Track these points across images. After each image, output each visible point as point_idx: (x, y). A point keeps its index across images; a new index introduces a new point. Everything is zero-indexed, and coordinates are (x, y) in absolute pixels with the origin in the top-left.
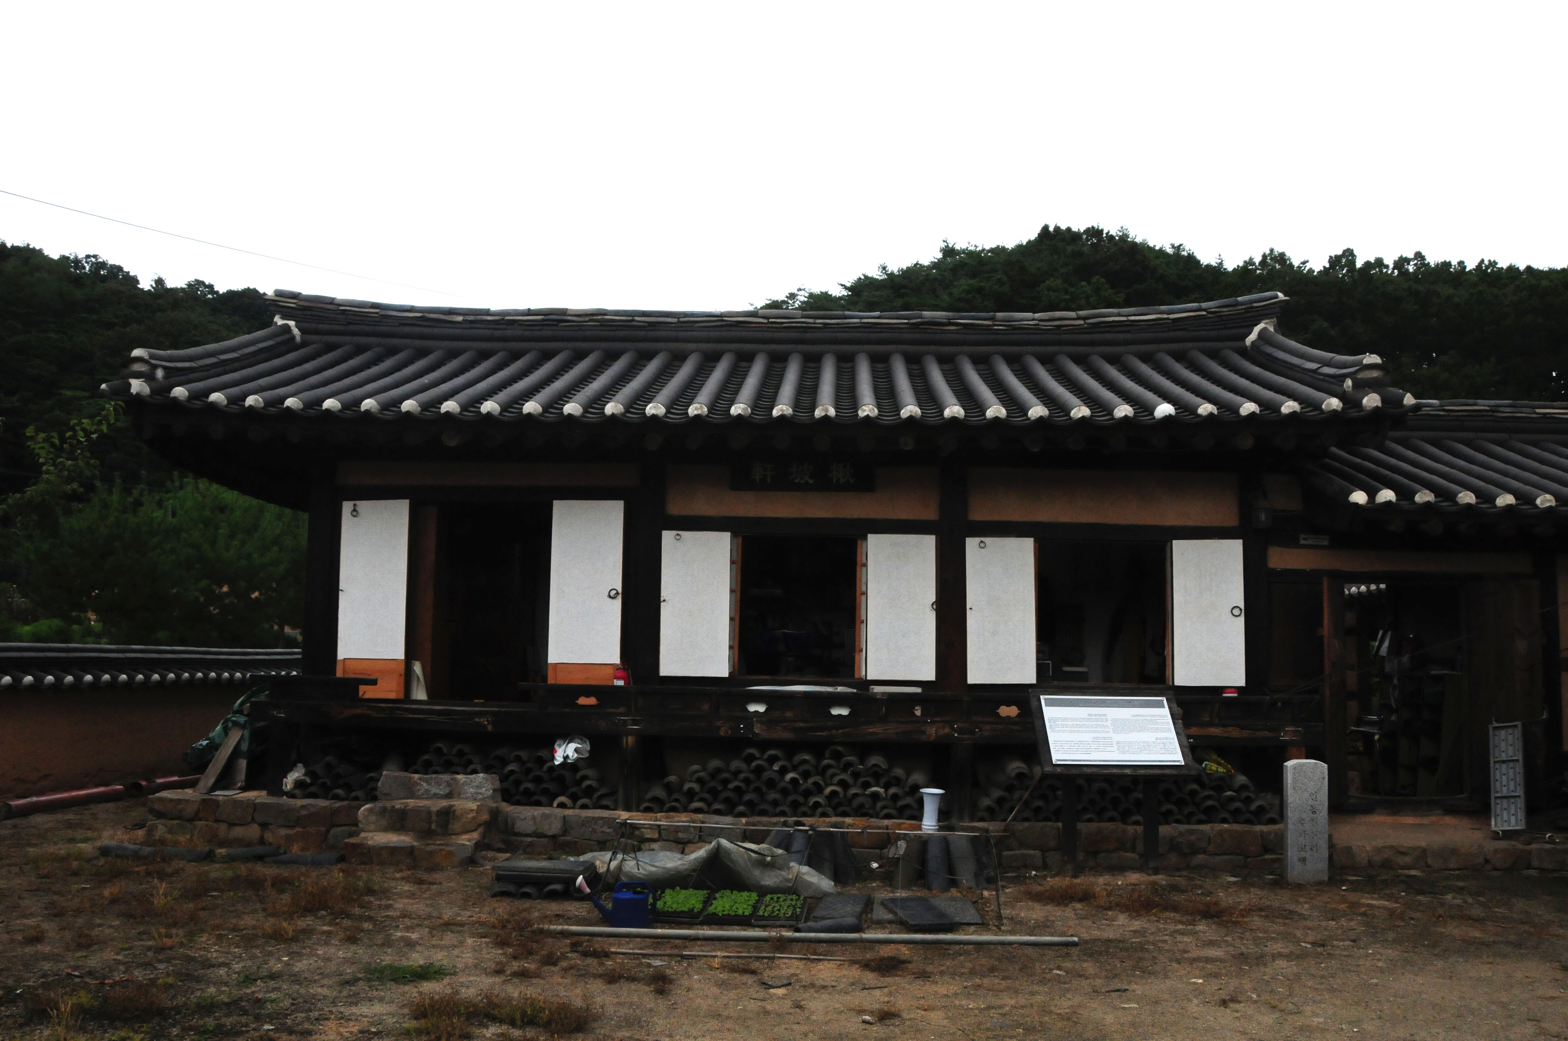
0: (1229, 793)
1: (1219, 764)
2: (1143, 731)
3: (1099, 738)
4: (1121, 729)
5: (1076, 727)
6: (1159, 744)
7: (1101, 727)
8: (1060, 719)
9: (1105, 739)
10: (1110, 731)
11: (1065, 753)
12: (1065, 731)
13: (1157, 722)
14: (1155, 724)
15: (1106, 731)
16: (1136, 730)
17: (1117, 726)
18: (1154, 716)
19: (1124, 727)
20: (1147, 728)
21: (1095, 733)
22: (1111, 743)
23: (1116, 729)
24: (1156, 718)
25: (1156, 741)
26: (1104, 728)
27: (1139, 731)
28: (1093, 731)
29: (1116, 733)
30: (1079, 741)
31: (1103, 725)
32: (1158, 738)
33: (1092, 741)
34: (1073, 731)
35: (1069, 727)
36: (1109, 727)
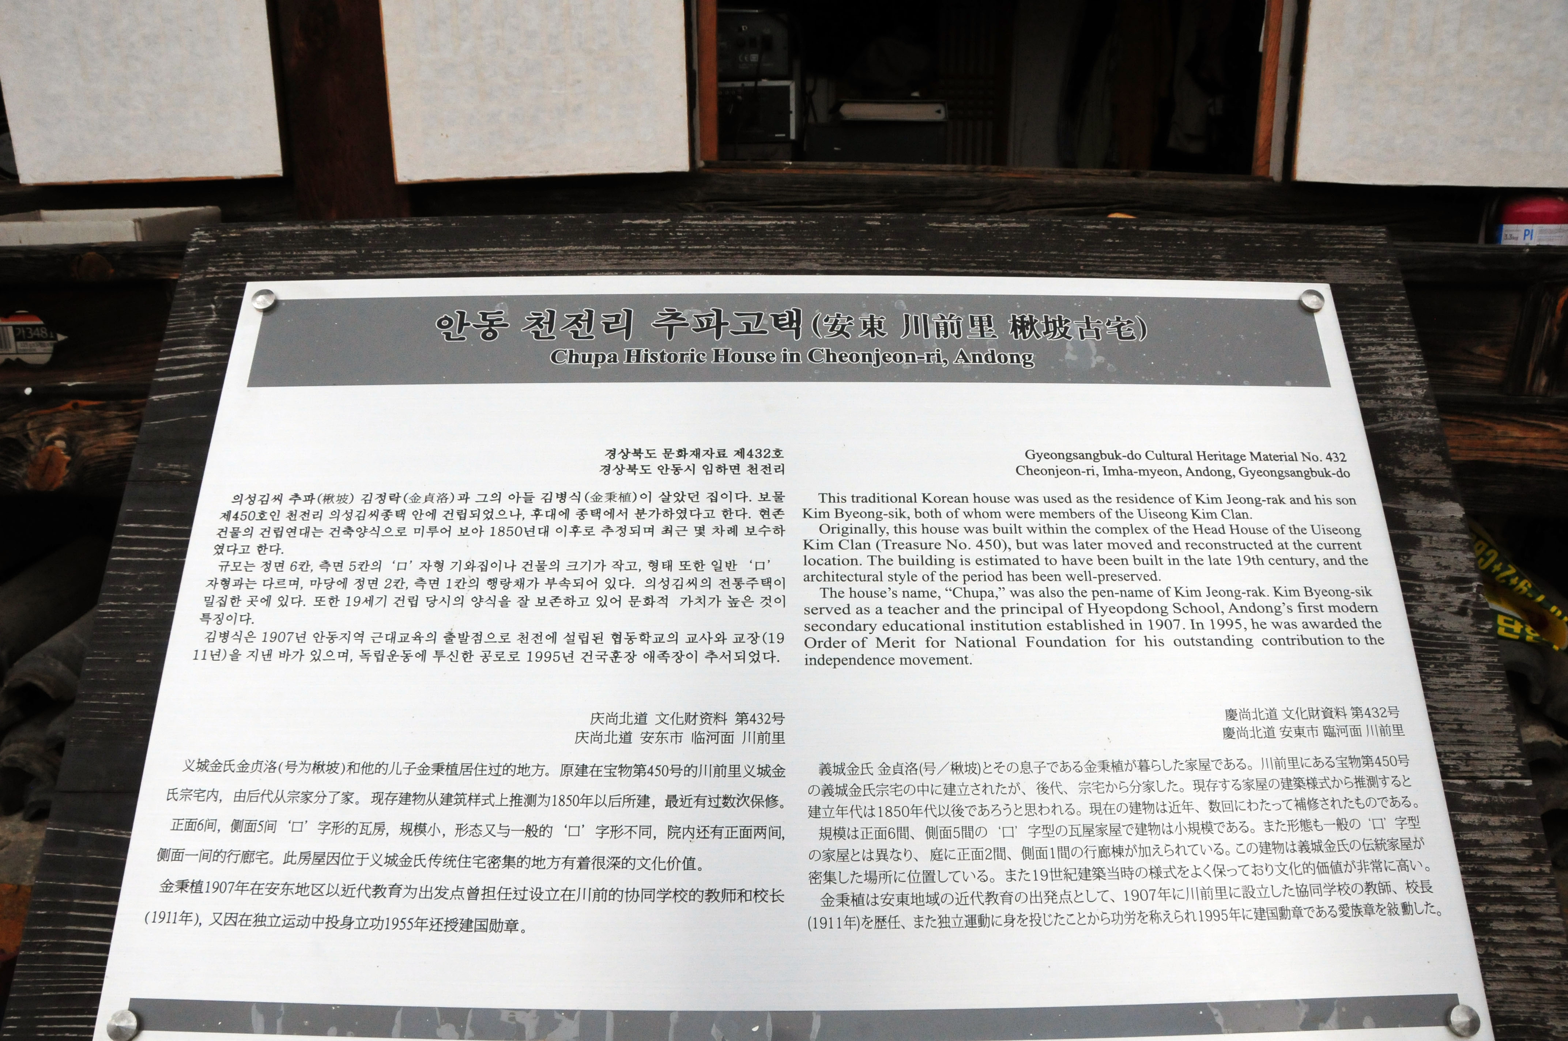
2: (1109, 636)
3: (652, 725)
4: (891, 619)
5: (460, 600)
6: (1256, 795)
7: (701, 591)
8: (335, 514)
9: (713, 736)
10: (775, 647)
11: (260, 920)
12: (340, 645)
13: (1243, 523)
14: (1227, 562)
15: (739, 640)
16: (1044, 622)
17: (858, 586)
18: (1202, 465)
19: (932, 594)
20: (1146, 602)
21: (624, 661)
22: (757, 801)
23: (845, 620)
24: (1242, 487)
25: (1228, 764)
26: (725, 604)
27: (1075, 635)
28: (609, 645)
29: (837, 662)
30: (438, 768)
31: (725, 573)
32: (1245, 714)
33: (566, 769)
34: (414, 647)
35: (393, 593)
36: (776, 591)
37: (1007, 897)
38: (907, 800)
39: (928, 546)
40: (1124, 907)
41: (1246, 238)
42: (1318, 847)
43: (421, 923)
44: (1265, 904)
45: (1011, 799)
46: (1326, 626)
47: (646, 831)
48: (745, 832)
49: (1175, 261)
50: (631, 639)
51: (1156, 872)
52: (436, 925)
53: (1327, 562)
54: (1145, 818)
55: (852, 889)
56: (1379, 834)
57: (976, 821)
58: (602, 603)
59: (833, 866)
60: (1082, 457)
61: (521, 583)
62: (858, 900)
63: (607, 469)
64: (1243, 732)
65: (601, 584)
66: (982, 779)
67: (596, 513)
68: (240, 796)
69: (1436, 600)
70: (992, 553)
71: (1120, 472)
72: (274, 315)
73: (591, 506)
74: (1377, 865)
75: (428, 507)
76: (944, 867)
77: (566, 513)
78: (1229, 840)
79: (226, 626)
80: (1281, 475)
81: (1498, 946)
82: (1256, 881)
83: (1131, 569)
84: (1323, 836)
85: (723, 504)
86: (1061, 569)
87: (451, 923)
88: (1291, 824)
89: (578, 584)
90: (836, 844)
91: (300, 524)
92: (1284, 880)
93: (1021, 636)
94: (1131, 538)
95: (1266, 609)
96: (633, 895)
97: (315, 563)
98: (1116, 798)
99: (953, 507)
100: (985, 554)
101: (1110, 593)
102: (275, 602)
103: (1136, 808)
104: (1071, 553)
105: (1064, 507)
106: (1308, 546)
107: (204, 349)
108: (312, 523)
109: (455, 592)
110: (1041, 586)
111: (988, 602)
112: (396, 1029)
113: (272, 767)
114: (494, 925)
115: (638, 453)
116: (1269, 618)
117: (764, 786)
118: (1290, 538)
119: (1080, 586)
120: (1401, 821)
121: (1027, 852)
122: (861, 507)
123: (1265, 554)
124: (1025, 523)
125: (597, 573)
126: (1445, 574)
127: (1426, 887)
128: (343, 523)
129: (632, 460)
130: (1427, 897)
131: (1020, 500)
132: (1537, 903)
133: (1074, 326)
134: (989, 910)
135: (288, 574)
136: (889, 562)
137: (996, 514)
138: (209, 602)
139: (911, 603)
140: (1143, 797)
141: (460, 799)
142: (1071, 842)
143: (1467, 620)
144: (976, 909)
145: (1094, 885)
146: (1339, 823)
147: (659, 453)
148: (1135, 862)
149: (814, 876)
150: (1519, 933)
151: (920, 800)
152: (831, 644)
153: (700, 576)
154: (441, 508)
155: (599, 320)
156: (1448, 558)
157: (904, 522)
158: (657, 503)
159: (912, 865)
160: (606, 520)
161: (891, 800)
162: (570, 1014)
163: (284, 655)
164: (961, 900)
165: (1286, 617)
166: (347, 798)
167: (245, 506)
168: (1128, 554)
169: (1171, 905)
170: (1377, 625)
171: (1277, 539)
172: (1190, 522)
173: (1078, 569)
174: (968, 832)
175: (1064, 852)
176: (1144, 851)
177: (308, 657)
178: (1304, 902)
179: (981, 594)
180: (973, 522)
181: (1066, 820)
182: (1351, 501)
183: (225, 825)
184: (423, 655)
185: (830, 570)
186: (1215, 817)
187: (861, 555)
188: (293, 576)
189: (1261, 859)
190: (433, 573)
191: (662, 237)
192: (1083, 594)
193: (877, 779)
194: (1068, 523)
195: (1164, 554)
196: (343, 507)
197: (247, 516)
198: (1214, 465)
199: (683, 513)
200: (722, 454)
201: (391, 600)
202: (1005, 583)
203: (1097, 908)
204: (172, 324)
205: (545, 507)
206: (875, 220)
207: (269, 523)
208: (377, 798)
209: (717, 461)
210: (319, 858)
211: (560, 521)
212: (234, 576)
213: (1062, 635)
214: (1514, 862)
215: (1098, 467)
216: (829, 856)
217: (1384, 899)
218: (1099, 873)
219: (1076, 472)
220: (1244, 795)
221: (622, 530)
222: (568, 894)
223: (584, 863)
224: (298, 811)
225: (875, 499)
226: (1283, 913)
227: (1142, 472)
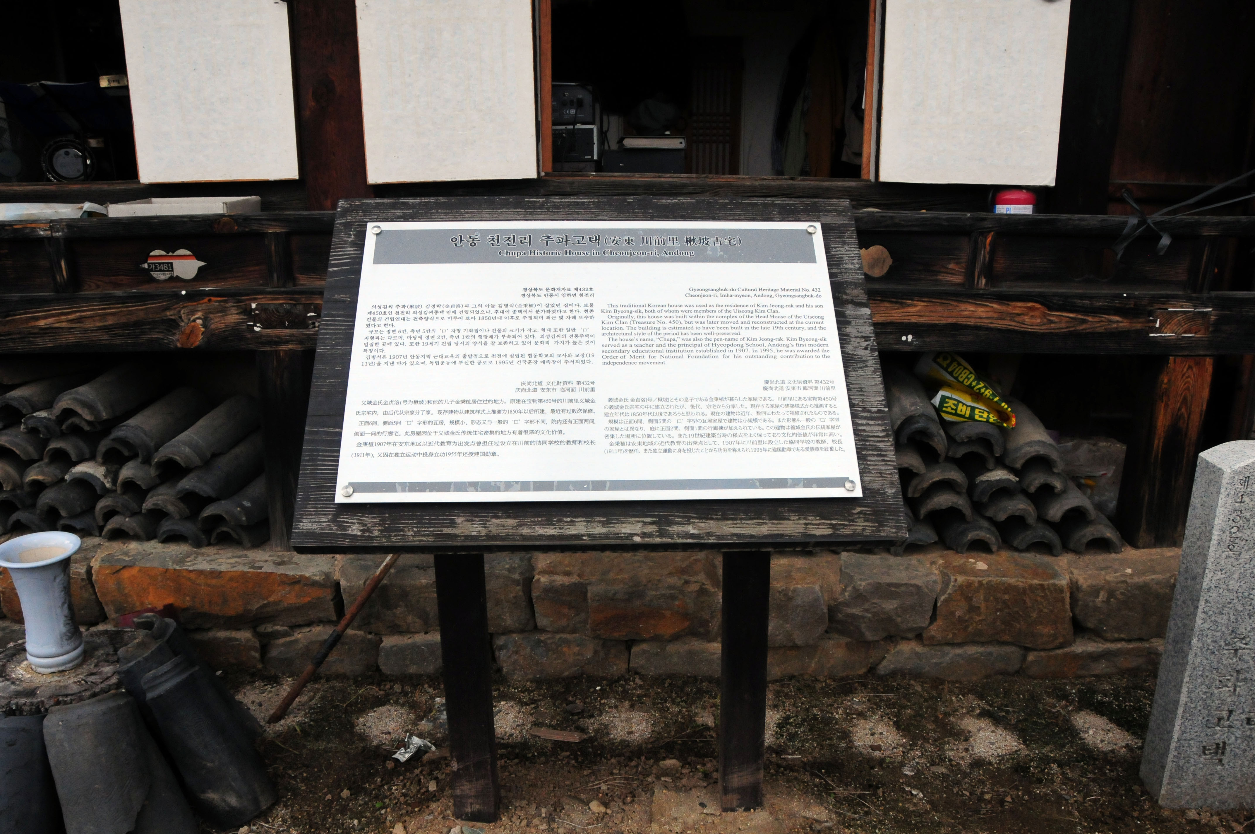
0: (999, 475)
1: (977, 396)
2: (720, 355)
3: (545, 386)
4: (635, 348)
5: (468, 343)
6: (775, 410)
7: (562, 339)
8: (415, 312)
9: (568, 389)
10: (591, 359)
11: (397, 455)
12: (421, 360)
13: (775, 314)
14: (768, 328)
15: (577, 356)
16: (695, 350)
17: (622, 337)
18: (760, 293)
19: (651, 340)
20: (735, 342)
21: (533, 364)
22: (585, 411)
23: (617, 349)
24: (776, 301)
25: (765, 399)
26: (571, 343)
27: (706, 354)
28: (527, 358)
29: (614, 364)
30: (463, 401)
31: (571, 333)
32: (772, 382)
33: (512, 401)
34: (451, 360)
35: (441, 341)
36: (591, 339)
37: (679, 443)
38: (641, 411)
39: (650, 323)
40: (723, 447)
41: (788, 205)
42: (798, 427)
43: (459, 454)
44: (776, 446)
45: (681, 410)
46: (807, 351)
47: (543, 421)
48: (581, 422)
49: (756, 215)
50: (535, 356)
51: (735, 435)
52: (465, 454)
53: (809, 328)
54: (732, 417)
55: (620, 440)
56: (823, 424)
57: (667, 418)
58: (524, 343)
59: (614, 433)
60: (712, 290)
61: (492, 337)
62: (623, 444)
63: (524, 295)
64: (771, 388)
65: (523, 337)
66: (669, 403)
67: (520, 311)
68: (385, 413)
69: (855, 344)
70: (675, 325)
71: (727, 296)
72: (379, 237)
73: (518, 309)
74: (821, 434)
75: (453, 309)
76: (655, 433)
77: (508, 311)
78: (763, 425)
79: (374, 353)
80: (793, 297)
81: (870, 465)
82: (774, 439)
83: (730, 331)
84: (800, 424)
85: (570, 308)
86: (701, 331)
87: (471, 454)
88: (788, 420)
89: (514, 337)
90: (614, 425)
91: (401, 316)
92: (784, 438)
93: (685, 354)
94: (730, 320)
95: (783, 345)
96: (539, 443)
97: (408, 330)
98: (720, 410)
99: (660, 309)
100: (672, 325)
101: (721, 339)
102: (393, 344)
103: (728, 413)
104: (706, 325)
105: (704, 309)
106: (802, 323)
107: (350, 250)
108: (406, 316)
109: (466, 340)
110: (694, 337)
111: (673, 342)
112: (452, 489)
113: (397, 403)
114: (487, 454)
115: (536, 289)
116: (784, 348)
117: (588, 406)
118: (794, 320)
119: (709, 337)
120: (832, 420)
121: (686, 428)
122: (624, 309)
123: (784, 326)
124: (688, 314)
125: (521, 333)
126: (860, 335)
127: (840, 442)
128: (418, 315)
129: (533, 292)
130: (840, 445)
131: (686, 306)
132: (886, 451)
133: (711, 241)
134: (672, 447)
135: (397, 334)
136: (635, 329)
137: (678, 311)
138: (366, 345)
139: (643, 343)
140: (731, 410)
141: (472, 412)
142: (703, 425)
143: (868, 352)
144: (667, 447)
145: (712, 439)
146: (807, 420)
147: (544, 289)
148: (727, 432)
149: (607, 436)
150: (879, 461)
151: (646, 410)
152: (612, 357)
153: (561, 334)
154: (458, 310)
155: (518, 239)
156: (862, 329)
157: (641, 314)
158: (544, 308)
159: (643, 432)
160: (524, 314)
161: (635, 411)
162: (517, 483)
163: (399, 363)
164: (661, 444)
165: (791, 348)
166: (428, 412)
167: (377, 309)
168: (729, 325)
169: (741, 446)
170: (828, 351)
171: (789, 320)
172: (754, 314)
173: (709, 331)
174: (664, 421)
175: (700, 428)
176: (731, 428)
177: (408, 364)
178: (791, 446)
179: (670, 340)
180: (668, 314)
181: (701, 417)
182: (821, 306)
183: (380, 423)
184: (455, 362)
185: (612, 331)
186: (759, 417)
187: (624, 326)
188: (400, 335)
189: (776, 431)
190: (457, 333)
191: (542, 206)
192: (710, 340)
193: (630, 403)
194: (705, 314)
195: (743, 325)
196: (418, 310)
197: (378, 313)
198: (765, 293)
199: (554, 311)
200: (569, 290)
201: (440, 343)
202: (680, 336)
203: (712, 447)
204: (334, 240)
205: (499, 309)
206: (630, 199)
207: (388, 316)
208: (440, 412)
209: (567, 292)
210: (419, 433)
211: (506, 314)
212: (375, 335)
213: (701, 354)
214: (878, 437)
215: (718, 294)
216: (612, 429)
217: (823, 446)
218: (714, 435)
219: (709, 296)
220: (771, 410)
221: (531, 317)
222: (515, 443)
223: (520, 432)
224: (409, 417)
225: (629, 306)
226: (783, 449)
227: (736, 296)
